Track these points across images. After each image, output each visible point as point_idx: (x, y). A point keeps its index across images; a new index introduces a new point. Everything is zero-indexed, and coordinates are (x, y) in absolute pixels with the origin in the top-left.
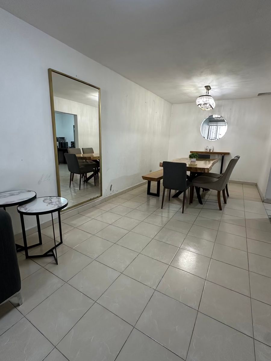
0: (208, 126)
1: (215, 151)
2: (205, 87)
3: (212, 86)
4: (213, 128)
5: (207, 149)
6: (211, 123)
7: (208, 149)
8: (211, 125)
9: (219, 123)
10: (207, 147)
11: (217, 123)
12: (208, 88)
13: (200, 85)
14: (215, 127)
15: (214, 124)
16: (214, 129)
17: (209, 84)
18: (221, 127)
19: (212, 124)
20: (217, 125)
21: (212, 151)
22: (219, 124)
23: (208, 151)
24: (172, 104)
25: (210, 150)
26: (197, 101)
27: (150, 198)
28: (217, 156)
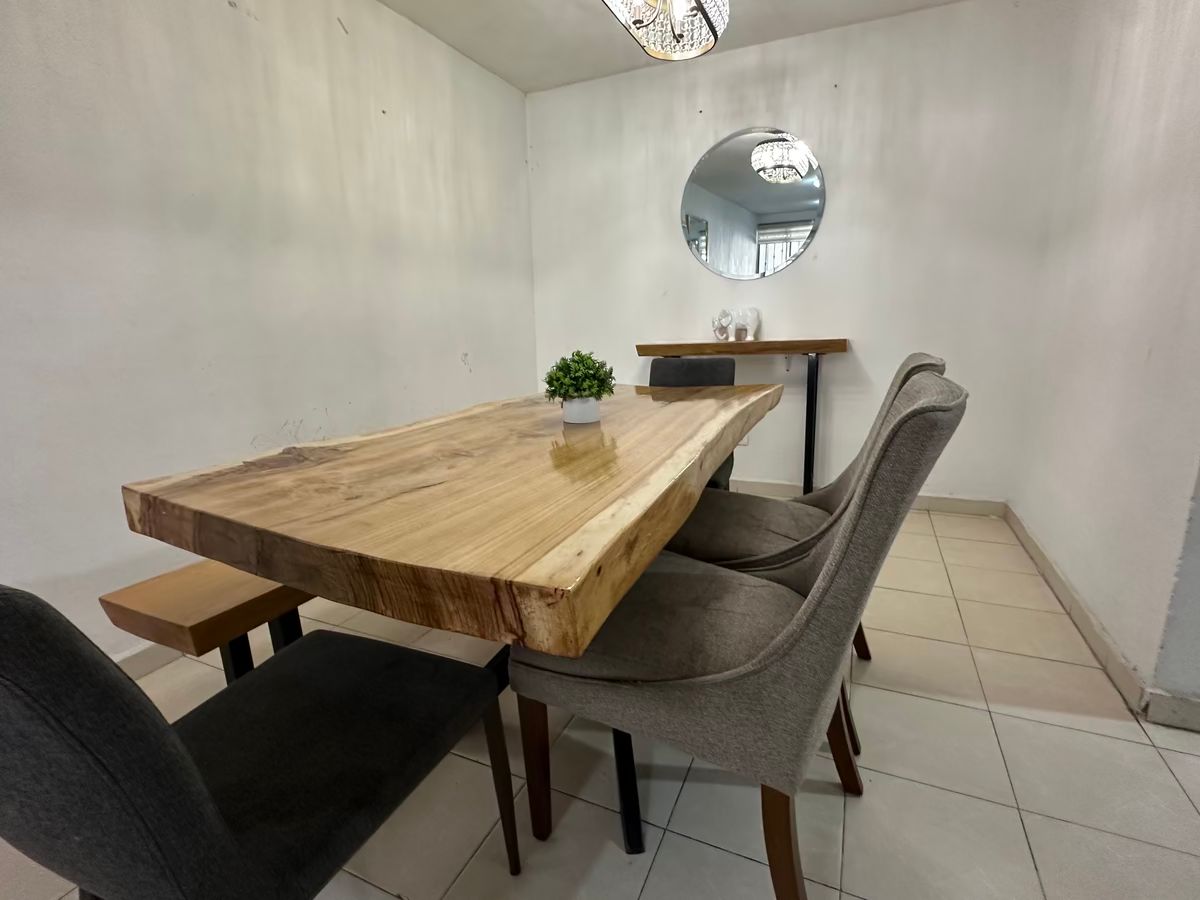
1: (769, 336)
5: (723, 330)
7: (732, 330)
10: (725, 314)
21: (750, 338)
23: (732, 339)
24: (526, 93)
25: (741, 332)
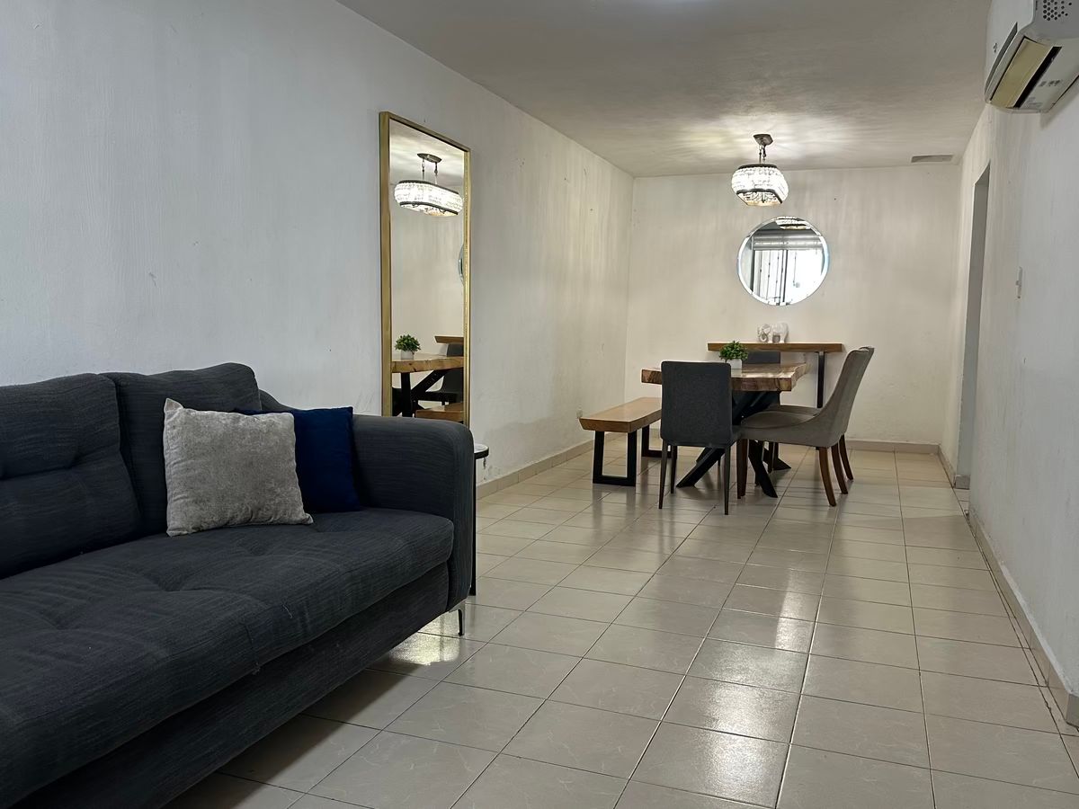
0: (750, 252)
1: (792, 341)
2: (756, 137)
3: (778, 135)
4: (770, 259)
5: (765, 335)
6: (760, 240)
7: (770, 336)
8: (761, 248)
9: (792, 241)
10: (767, 326)
11: (783, 240)
12: (764, 139)
13: (740, 132)
14: (775, 253)
15: (773, 244)
16: (774, 262)
17: (770, 129)
18: (800, 253)
19: (765, 244)
20: (782, 248)
21: (782, 342)
22: (791, 243)
23: (770, 342)
24: (634, 178)
25: (776, 337)
26: (734, 180)
27: (604, 494)
28: (800, 357)
